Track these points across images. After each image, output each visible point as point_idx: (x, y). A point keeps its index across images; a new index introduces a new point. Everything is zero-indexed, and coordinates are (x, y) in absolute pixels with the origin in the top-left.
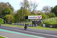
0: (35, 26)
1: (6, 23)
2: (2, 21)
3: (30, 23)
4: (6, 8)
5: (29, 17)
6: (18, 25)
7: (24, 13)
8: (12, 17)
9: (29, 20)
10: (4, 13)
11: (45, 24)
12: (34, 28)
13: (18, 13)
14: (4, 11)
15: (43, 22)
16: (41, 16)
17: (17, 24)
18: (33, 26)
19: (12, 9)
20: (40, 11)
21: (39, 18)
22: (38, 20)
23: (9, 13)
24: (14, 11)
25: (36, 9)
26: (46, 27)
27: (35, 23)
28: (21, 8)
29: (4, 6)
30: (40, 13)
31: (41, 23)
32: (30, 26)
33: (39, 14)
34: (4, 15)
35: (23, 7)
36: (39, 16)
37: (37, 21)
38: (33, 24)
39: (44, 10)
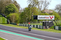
0: (46, 28)
1: (10, 23)
2: (5, 20)
3: (39, 24)
4: (10, 5)
5: (38, 17)
6: (25, 26)
7: (32, 12)
8: (18, 17)
9: (39, 20)
10: (7, 11)
11: (58, 26)
12: (44, 31)
13: (24, 12)
14: (7, 9)
15: (56, 24)
16: (54, 16)
17: (23, 24)
18: (43, 29)
19: (18, 6)
20: (53, 10)
21: (51, 18)
22: (50, 21)
23: (14, 12)
24: (20, 9)
25: (48, 7)
26: (59, 30)
27: (46, 24)
28: (29, 5)
29: (8, 2)
30: (52, 12)
31: (53, 25)
32: (40, 28)
33: (51, 14)
34: (7, 13)
35: (32, 4)
36: (51, 16)
37: (48, 22)
38: (43, 26)
39: (57, 8)
